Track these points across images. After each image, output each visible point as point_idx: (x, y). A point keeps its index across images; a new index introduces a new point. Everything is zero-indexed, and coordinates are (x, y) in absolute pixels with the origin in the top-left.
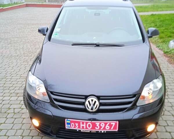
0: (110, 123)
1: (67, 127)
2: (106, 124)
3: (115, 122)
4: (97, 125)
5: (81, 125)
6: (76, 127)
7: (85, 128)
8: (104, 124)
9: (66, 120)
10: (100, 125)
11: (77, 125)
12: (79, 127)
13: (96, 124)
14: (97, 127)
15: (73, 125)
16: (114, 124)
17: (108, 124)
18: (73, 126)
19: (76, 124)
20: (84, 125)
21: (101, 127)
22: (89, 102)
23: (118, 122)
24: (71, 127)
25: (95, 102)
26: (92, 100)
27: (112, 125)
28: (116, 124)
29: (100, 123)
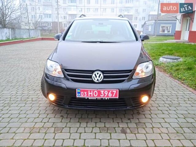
0: (112, 91)
1: (78, 96)
2: (109, 92)
3: (116, 90)
4: (102, 93)
5: (89, 93)
6: (85, 96)
7: (92, 96)
8: (107, 92)
9: (77, 89)
10: (104, 93)
11: (86, 94)
12: (87, 95)
13: (101, 91)
14: (102, 95)
15: (82, 93)
16: (115, 92)
17: (111, 92)
18: (82, 95)
19: (85, 92)
20: (92, 93)
21: (105, 94)
22: (95, 75)
23: (118, 90)
24: (81, 96)
25: (100, 75)
26: (98, 74)
27: (114, 92)
28: (117, 91)
29: (104, 91)
